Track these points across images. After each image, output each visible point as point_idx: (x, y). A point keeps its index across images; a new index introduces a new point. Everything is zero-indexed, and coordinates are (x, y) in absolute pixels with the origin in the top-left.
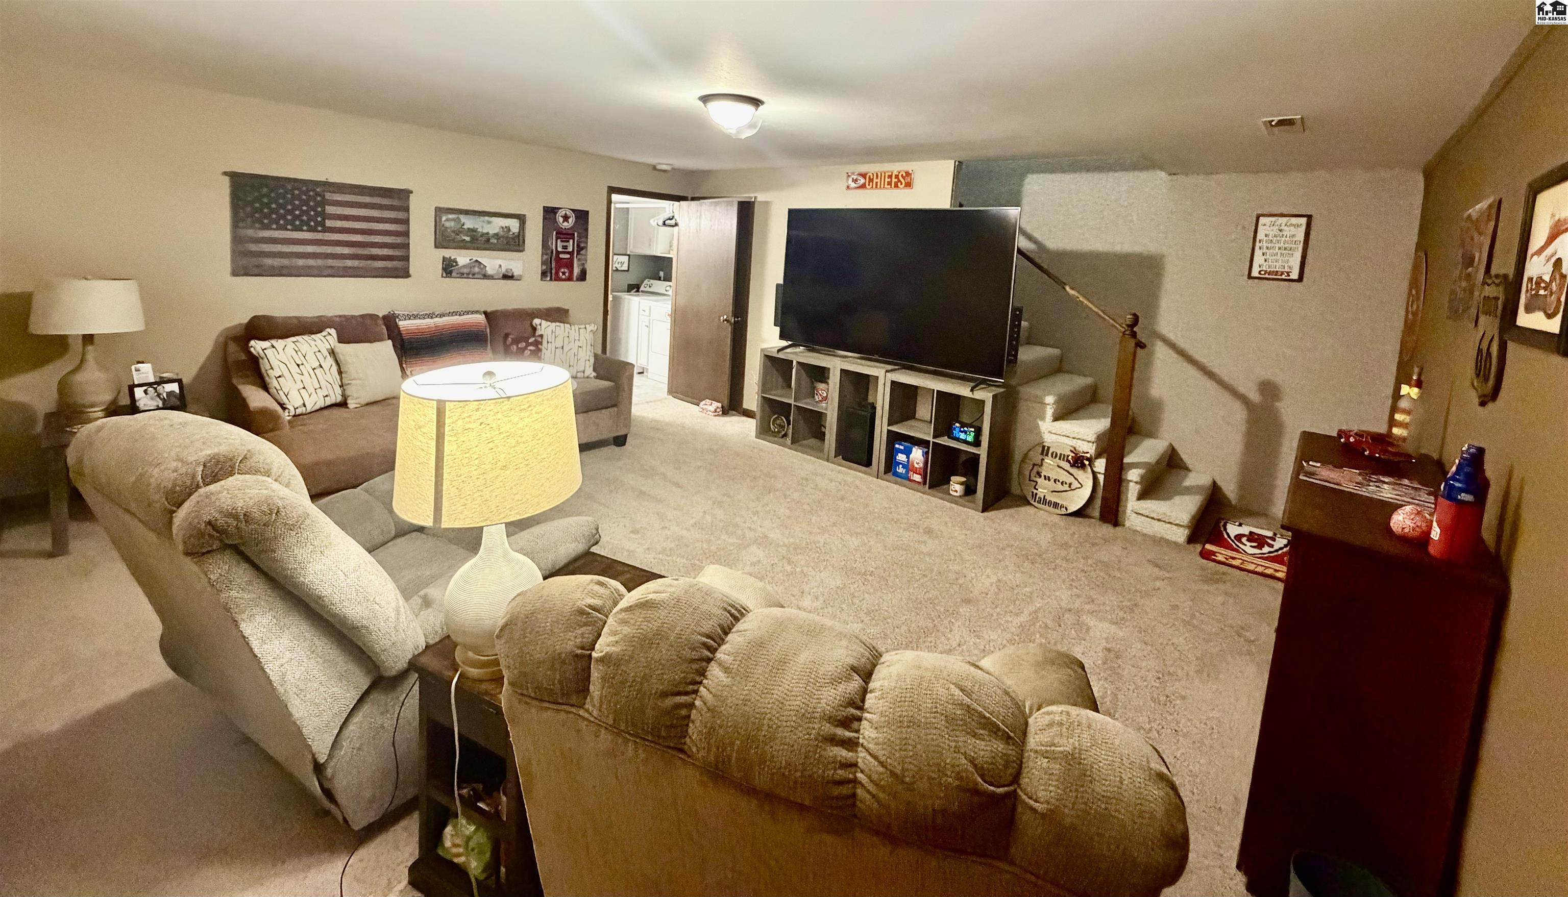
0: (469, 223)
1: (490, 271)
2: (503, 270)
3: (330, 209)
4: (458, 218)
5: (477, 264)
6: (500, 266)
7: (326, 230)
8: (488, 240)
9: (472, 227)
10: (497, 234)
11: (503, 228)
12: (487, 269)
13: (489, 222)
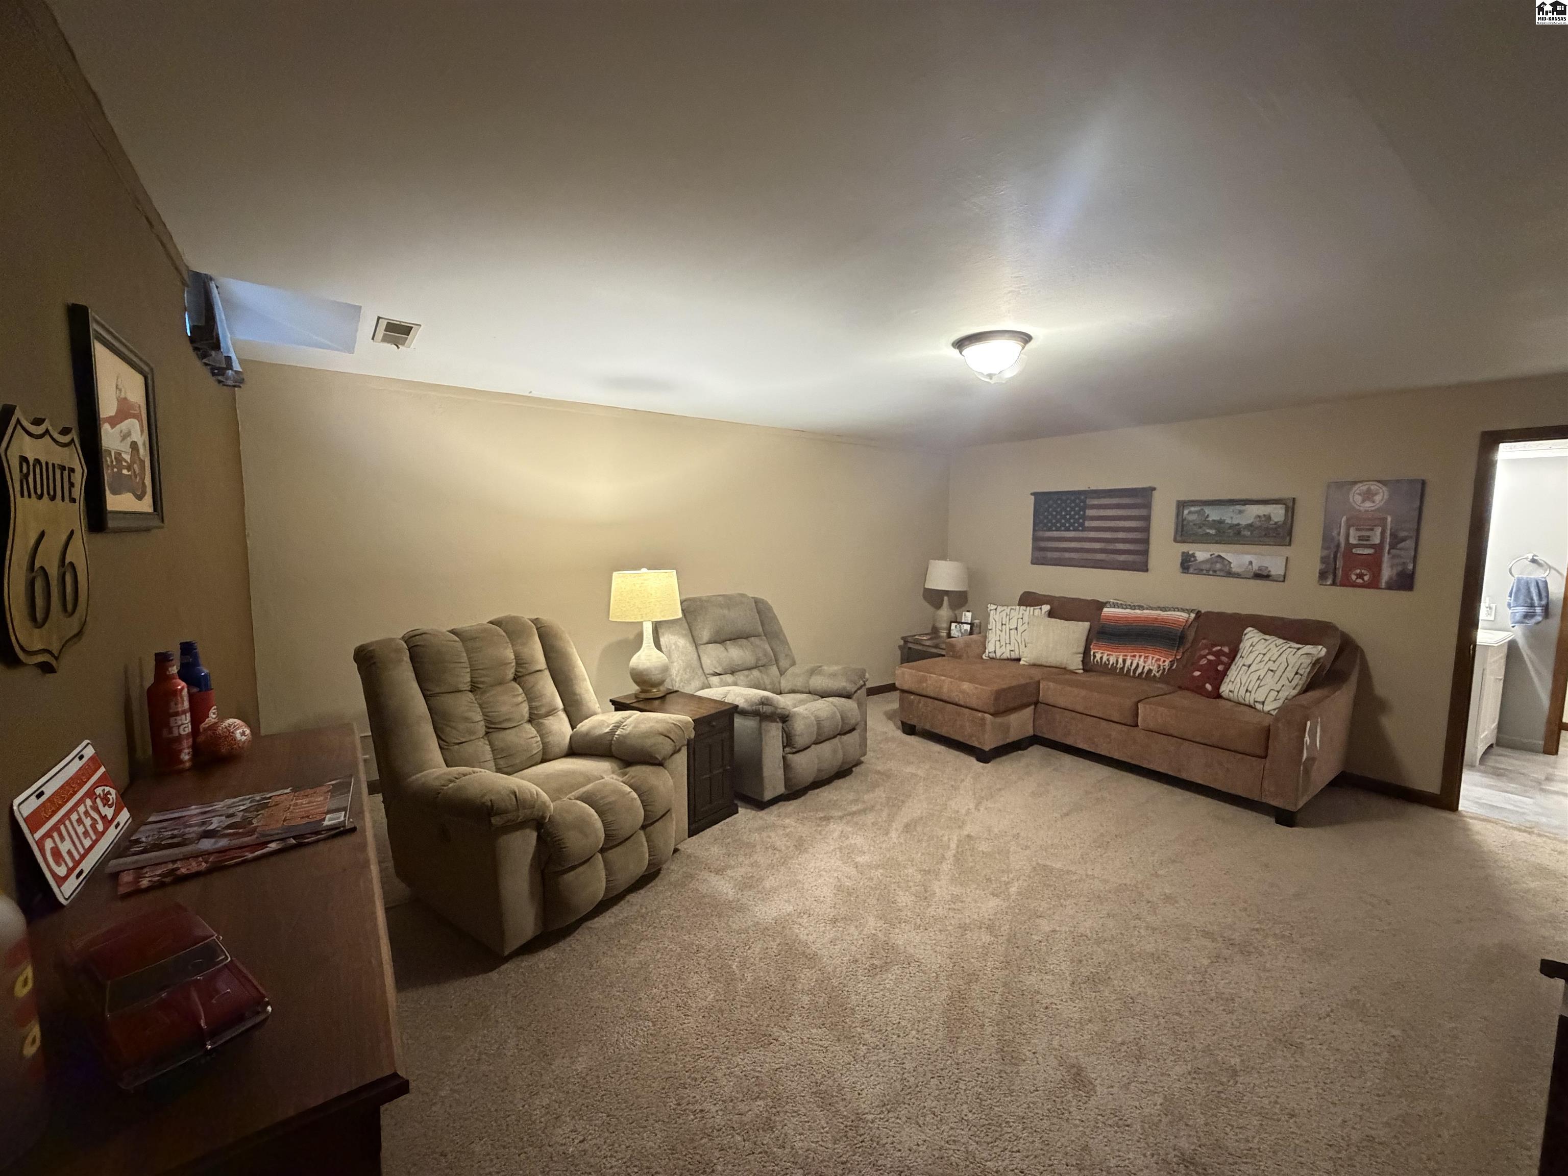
0: (1214, 514)
1: (1235, 568)
2: (1255, 567)
3: (1090, 512)
4: (1202, 509)
5: (1219, 560)
6: (1251, 563)
7: (1085, 529)
8: (1239, 533)
9: (1218, 519)
10: (1251, 525)
11: (1259, 517)
12: (1232, 566)
13: (1240, 512)
